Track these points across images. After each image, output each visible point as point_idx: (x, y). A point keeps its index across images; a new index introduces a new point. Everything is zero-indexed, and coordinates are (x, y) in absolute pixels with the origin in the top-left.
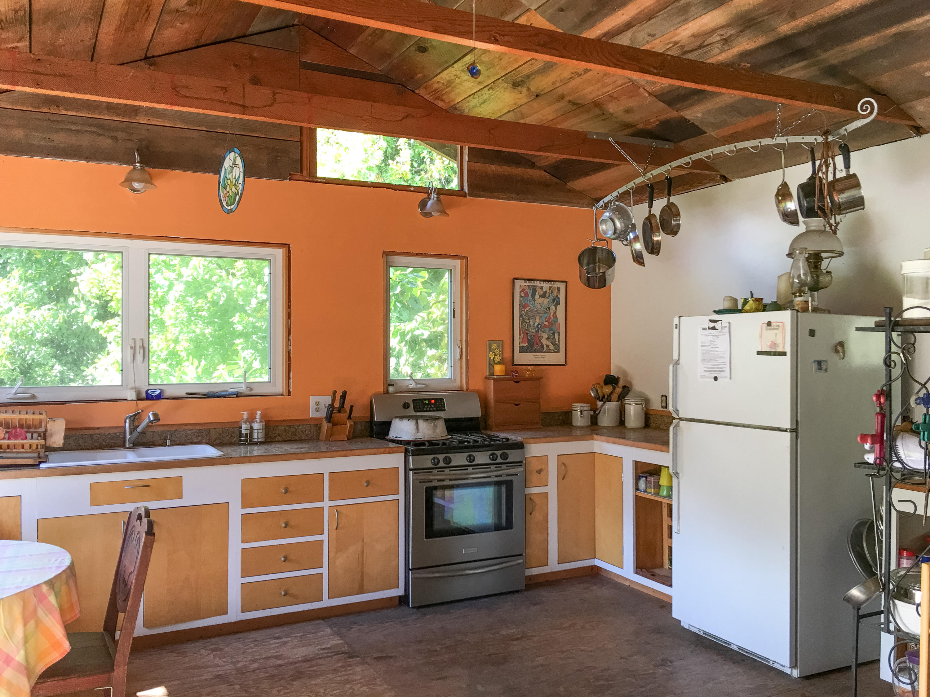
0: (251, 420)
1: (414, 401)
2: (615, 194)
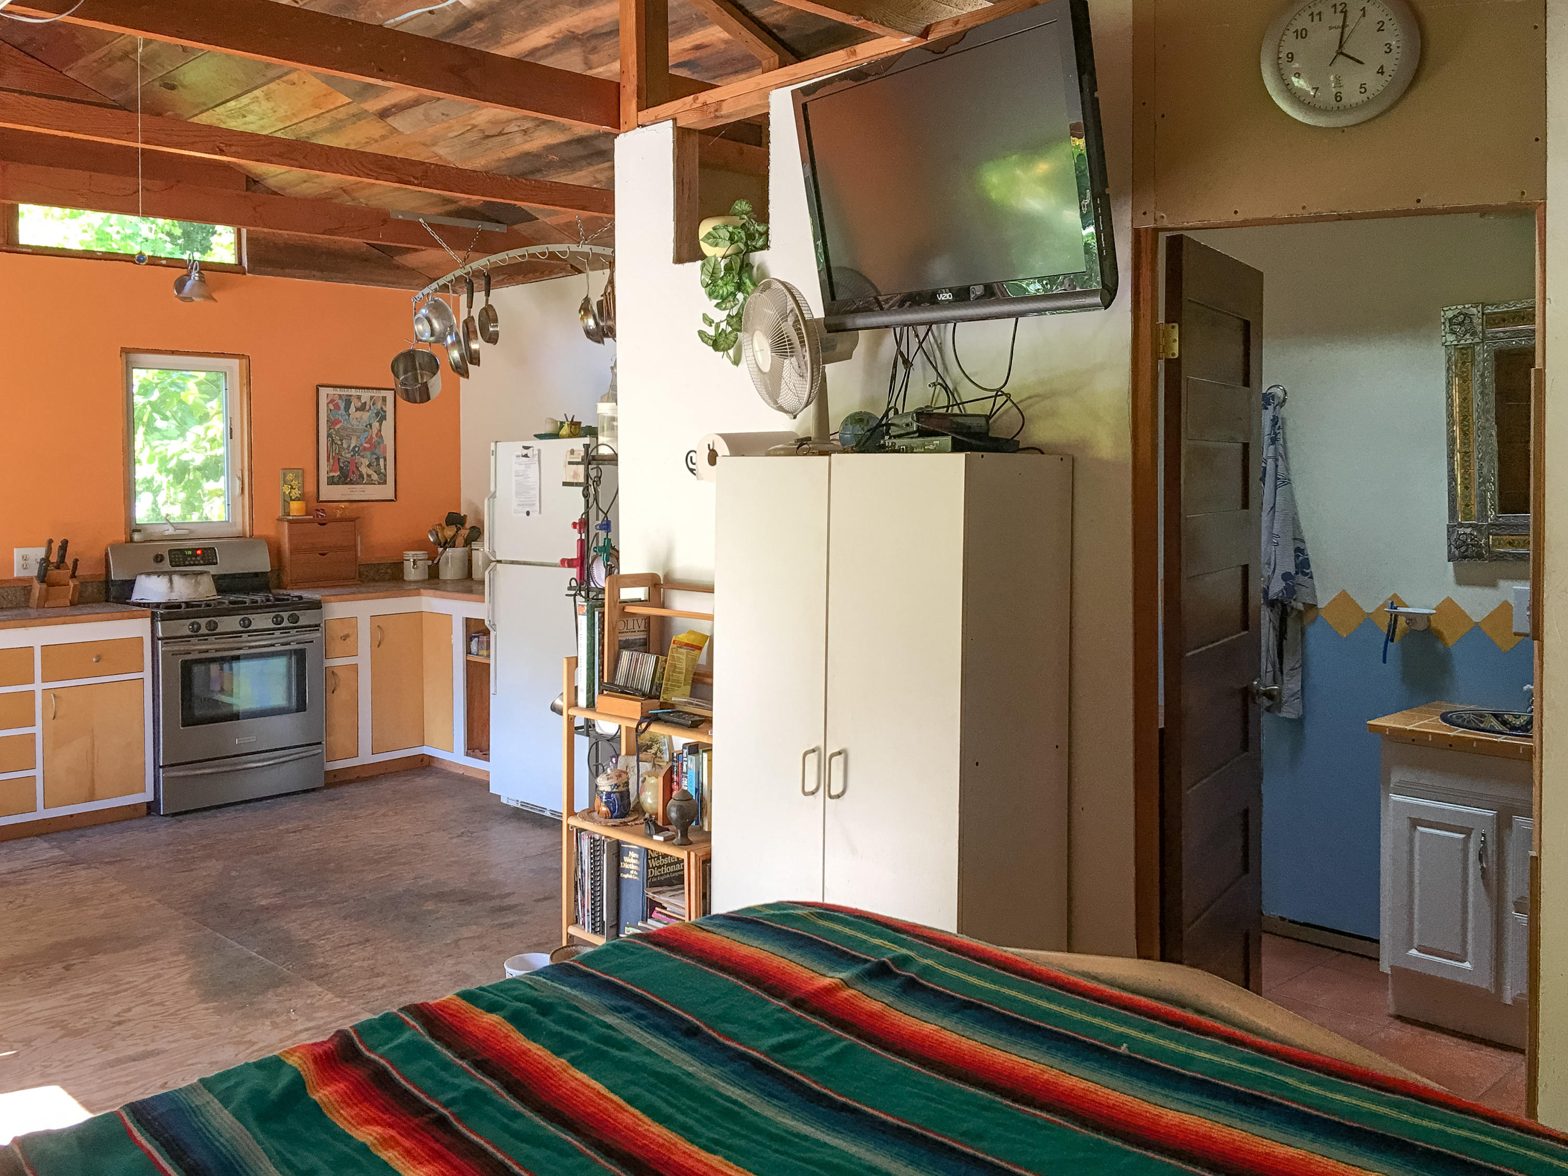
1: (170, 551)
2: (434, 286)
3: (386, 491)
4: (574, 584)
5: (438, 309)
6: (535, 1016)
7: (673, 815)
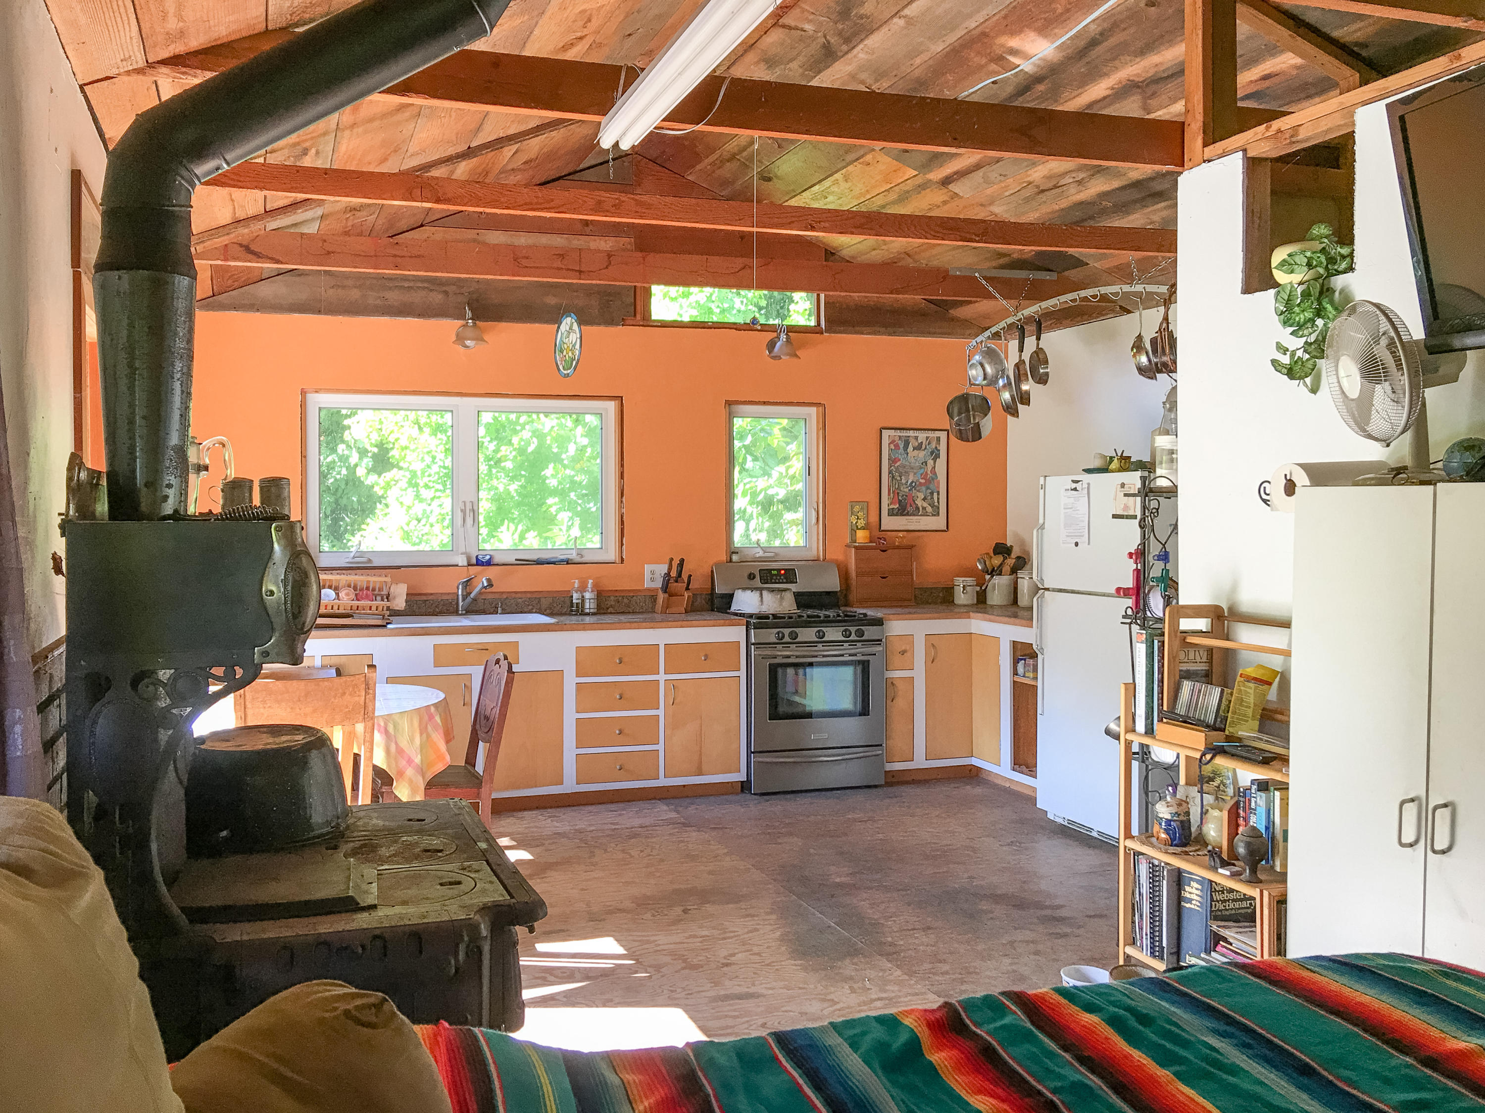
0: (582, 589)
1: (760, 570)
2: (987, 333)
3: (939, 522)
4: (1129, 612)
5: (991, 355)
6: (1133, 1022)
7: (1241, 850)
